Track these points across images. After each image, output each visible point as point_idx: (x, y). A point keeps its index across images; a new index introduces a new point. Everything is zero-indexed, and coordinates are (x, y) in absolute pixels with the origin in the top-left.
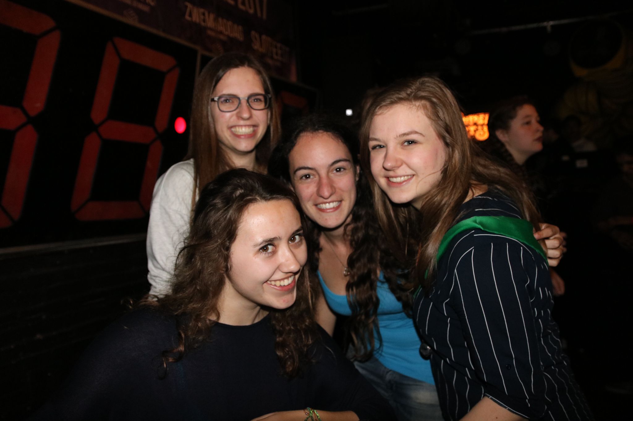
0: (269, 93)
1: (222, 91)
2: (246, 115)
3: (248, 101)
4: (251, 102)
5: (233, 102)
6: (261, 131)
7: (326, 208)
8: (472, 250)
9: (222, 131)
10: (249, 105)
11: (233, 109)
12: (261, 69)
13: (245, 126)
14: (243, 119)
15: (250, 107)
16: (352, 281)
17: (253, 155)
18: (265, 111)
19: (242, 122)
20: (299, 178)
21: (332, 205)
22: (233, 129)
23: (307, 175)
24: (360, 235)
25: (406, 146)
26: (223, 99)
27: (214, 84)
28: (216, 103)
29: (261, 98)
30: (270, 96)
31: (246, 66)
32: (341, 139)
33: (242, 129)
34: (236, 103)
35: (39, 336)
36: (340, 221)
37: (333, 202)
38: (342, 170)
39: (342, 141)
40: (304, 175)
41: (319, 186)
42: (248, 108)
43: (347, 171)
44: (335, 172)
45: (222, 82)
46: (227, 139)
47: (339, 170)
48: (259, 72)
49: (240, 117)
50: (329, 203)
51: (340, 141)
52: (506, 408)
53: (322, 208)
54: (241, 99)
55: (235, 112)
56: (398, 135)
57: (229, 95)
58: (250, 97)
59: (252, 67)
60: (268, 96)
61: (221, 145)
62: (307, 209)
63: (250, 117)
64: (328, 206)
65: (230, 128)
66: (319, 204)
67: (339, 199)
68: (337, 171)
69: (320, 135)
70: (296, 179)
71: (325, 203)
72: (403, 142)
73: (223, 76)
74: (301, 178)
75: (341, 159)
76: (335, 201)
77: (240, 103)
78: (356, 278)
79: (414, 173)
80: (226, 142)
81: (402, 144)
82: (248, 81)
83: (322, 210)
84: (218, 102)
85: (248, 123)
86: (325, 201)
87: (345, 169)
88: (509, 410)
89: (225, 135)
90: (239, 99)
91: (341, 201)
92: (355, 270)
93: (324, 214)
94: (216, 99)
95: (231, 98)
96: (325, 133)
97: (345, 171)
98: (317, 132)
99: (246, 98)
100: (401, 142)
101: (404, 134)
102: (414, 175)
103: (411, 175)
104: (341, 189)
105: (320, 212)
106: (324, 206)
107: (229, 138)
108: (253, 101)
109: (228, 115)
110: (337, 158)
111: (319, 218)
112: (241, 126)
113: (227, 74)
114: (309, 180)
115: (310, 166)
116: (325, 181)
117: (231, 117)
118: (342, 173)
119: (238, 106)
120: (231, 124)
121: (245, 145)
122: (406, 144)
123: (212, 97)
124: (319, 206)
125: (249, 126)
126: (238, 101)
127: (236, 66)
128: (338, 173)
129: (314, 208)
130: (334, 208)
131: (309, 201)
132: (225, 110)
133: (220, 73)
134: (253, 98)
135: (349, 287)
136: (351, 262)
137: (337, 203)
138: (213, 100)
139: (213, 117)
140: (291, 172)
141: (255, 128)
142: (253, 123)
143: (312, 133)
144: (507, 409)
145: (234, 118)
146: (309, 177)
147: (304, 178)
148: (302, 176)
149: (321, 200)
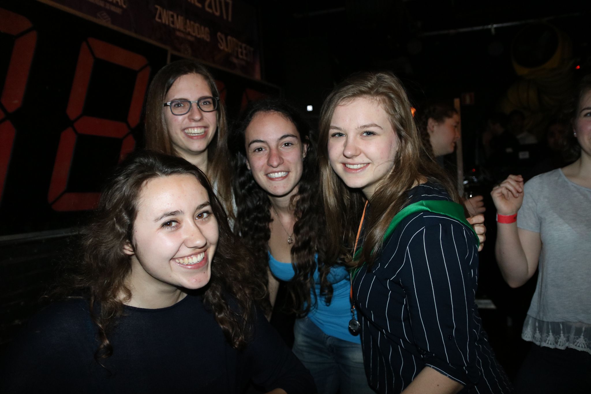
0: (217, 96)
1: (174, 96)
2: (197, 117)
3: (198, 104)
4: (201, 105)
5: (184, 106)
6: (211, 131)
7: (275, 177)
8: (423, 229)
9: (176, 134)
10: (200, 107)
11: (185, 112)
12: (208, 74)
13: (197, 127)
14: (195, 121)
15: (200, 110)
16: (296, 246)
17: (205, 154)
18: (214, 113)
19: (194, 124)
20: (252, 151)
21: (280, 174)
22: (186, 131)
23: (259, 148)
24: (306, 206)
25: (365, 136)
26: (173, 104)
27: (166, 90)
28: (169, 107)
29: (210, 100)
30: (218, 98)
31: (194, 72)
32: (290, 119)
33: (194, 130)
34: (187, 106)
35: (17, 322)
36: (287, 189)
37: (281, 171)
38: (290, 145)
39: (291, 120)
40: (257, 148)
41: (270, 156)
42: (199, 110)
43: (294, 146)
44: (284, 146)
45: (173, 88)
46: (181, 140)
47: (287, 144)
48: (206, 78)
49: (191, 119)
50: (278, 172)
51: (289, 120)
52: (446, 375)
53: (272, 177)
54: (192, 102)
55: (187, 115)
56: (359, 127)
57: (181, 99)
58: (199, 100)
59: (199, 73)
60: (217, 99)
61: (174, 146)
62: (259, 178)
63: (201, 119)
64: (276, 175)
65: (183, 130)
66: (269, 173)
67: (286, 170)
68: (285, 145)
69: (272, 113)
70: (250, 151)
71: (275, 172)
72: (362, 132)
73: (173, 82)
74: (255, 151)
75: (289, 134)
76: (284, 171)
77: (191, 106)
78: (300, 244)
79: (370, 161)
80: (180, 144)
81: (361, 134)
82: (197, 85)
83: (271, 179)
84: (170, 106)
85: (200, 124)
86: (275, 169)
87: (292, 144)
88: (449, 377)
89: (179, 137)
90: (190, 102)
91: (288, 172)
92: (300, 236)
93: (273, 182)
94: (169, 103)
95: (181, 103)
96: (276, 112)
97: (292, 146)
98: (269, 111)
99: (197, 102)
100: (361, 132)
101: (365, 126)
102: (369, 164)
103: (366, 164)
104: (288, 161)
105: (271, 181)
106: (273, 175)
107: (183, 139)
108: (203, 104)
109: (180, 118)
110: (286, 133)
111: (270, 186)
112: (194, 127)
113: (178, 80)
114: (261, 152)
115: (262, 139)
116: (274, 152)
117: (184, 120)
118: (289, 147)
119: (190, 109)
120: (184, 127)
121: (198, 145)
122: (365, 134)
123: (165, 103)
124: (269, 175)
125: (200, 127)
126: (189, 104)
127: (185, 73)
128: (287, 147)
129: (265, 177)
130: (282, 177)
131: (261, 171)
132: (176, 113)
133: (171, 80)
134: (202, 101)
135: (294, 250)
136: (297, 229)
137: (285, 173)
138: (166, 105)
139: (166, 121)
140: (247, 145)
141: (206, 129)
142: (204, 125)
143: (265, 112)
144: (448, 376)
145: (187, 120)
146: (262, 150)
147: (257, 150)
148: (256, 149)
149: (271, 169)
